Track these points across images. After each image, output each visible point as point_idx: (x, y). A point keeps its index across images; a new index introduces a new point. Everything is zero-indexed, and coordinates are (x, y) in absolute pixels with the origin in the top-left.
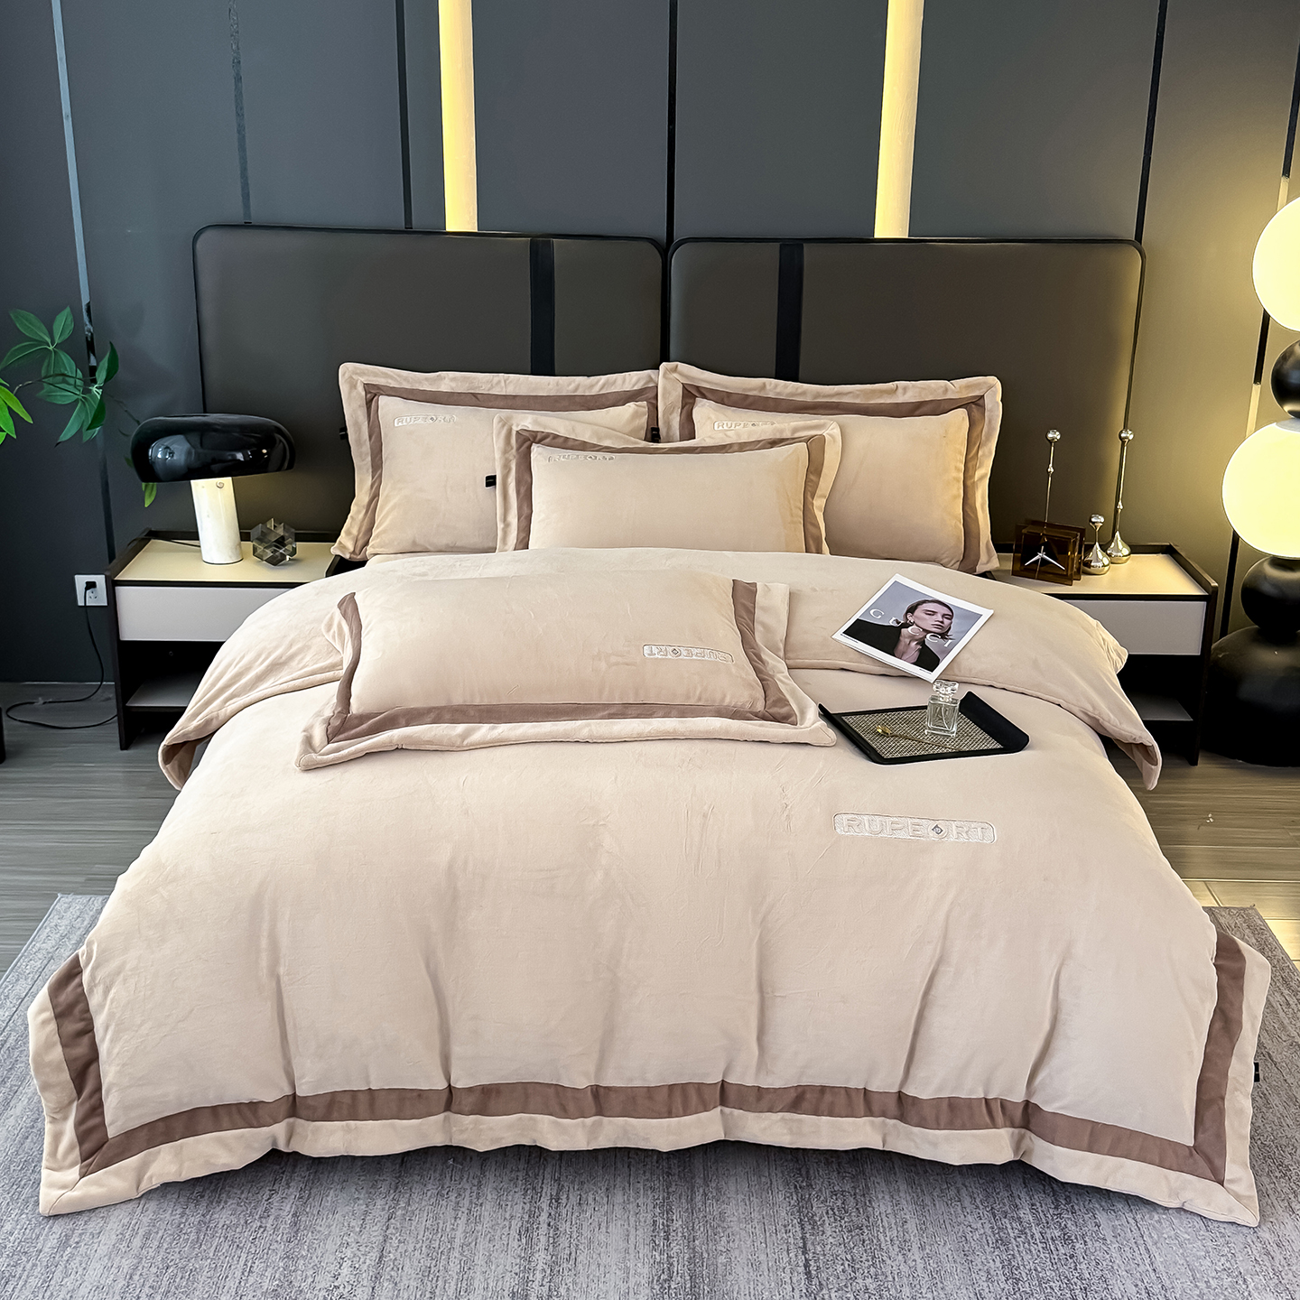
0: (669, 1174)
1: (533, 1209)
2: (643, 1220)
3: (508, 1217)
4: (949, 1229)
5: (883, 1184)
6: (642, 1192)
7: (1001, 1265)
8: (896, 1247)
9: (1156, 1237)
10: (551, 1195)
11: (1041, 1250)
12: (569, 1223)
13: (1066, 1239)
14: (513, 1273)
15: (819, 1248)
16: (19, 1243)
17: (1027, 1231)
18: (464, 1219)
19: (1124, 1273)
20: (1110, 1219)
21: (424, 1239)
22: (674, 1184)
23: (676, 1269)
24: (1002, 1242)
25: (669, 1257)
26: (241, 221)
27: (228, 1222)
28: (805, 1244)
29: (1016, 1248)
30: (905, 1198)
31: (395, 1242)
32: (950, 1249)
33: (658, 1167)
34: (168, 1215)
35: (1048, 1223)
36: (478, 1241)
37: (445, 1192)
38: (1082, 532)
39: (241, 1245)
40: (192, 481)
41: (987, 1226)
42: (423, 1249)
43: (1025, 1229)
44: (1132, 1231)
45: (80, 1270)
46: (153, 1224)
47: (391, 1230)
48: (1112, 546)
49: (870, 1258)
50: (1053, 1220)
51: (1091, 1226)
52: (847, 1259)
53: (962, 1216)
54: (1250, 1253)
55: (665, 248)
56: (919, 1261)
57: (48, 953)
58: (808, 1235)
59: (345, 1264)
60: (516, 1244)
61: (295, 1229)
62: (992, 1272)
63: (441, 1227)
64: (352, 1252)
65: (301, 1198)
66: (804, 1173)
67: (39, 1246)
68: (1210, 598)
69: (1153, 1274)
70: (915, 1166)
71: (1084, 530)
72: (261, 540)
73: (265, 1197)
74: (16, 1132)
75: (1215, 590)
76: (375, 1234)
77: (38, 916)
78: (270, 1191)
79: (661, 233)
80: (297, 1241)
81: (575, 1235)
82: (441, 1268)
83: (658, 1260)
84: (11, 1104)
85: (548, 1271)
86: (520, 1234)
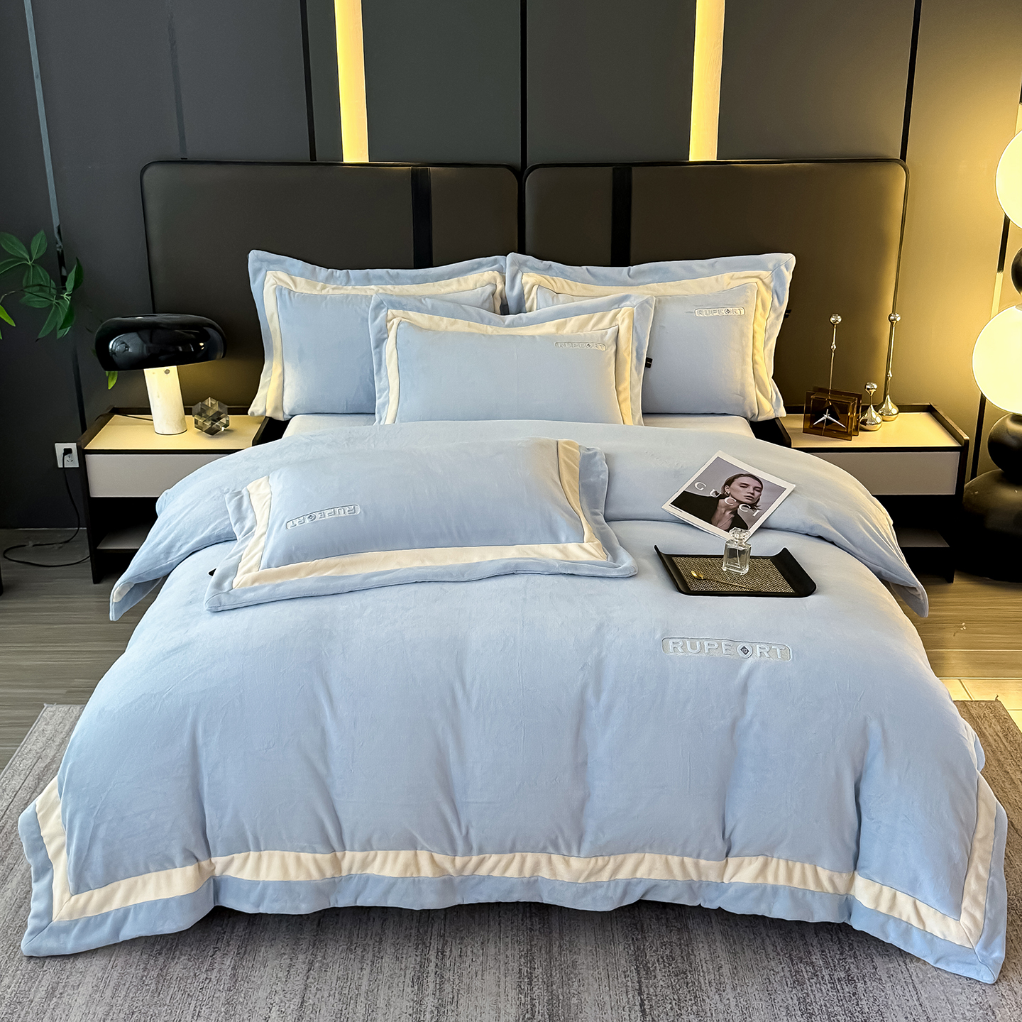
0: (531, 930)
1: (423, 961)
2: (510, 968)
3: (403, 968)
4: (756, 973)
5: (702, 936)
6: (510, 945)
7: (798, 1003)
8: (713, 988)
9: (922, 977)
10: (438, 949)
11: (830, 989)
12: (452, 972)
13: (850, 980)
14: (407, 1014)
15: (652, 990)
16: (15, 995)
17: (818, 973)
18: (368, 969)
19: (897, 1007)
20: (884, 962)
21: (337, 986)
22: (535, 938)
23: (537, 1008)
24: (799, 983)
25: (532, 999)
26: (179, 157)
27: (181, 975)
28: (640, 987)
29: (810, 988)
30: (720, 948)
31: (313, 990)
32: (756, 989)
33: (522, 925)
34: (133, 970)
35: (835, 966)
36: (380, 988)
37: (353, 947)
38: (860, 397)
39: (191, 994)
40: (145, 370)
41: (787, 969)
42: (336, 995)
43: (816, 972)
44: (902, 973)
45: (64, 1016)
46: (121, 976)
47: (310, 980)
48: (883, 407)
49: (692, 998)
50: (839, 964)
51: (869, 968)
52: (674, 999)
53: (766, 962)
54: (998, 989)
55: (520, 172)
56: (731, 999)
57: (37, 753)
58: (643, 980)
59: (273, 1009)
60: (409, 990)
61: (234, 980)
62: (790, 1008)
63: (350, 977)
64: (279, 999)
65: (239, 954)
66: (639, 927)
67: (31, 997)
68: (963, 449)
69: (919, 1008)
70: (729, 920)
71: (861, 395)
72: (200, 414)
73: (210, 954)
74: (12, 902)
75: (967, 442)
76: (298, 983)
77: (29, 723)
78: (214, 948)
79: (516, 159)
80: (235, 990)
81: (457, 981)
82: (351, 1011)
83: (523, 1002)
84: (8, 879)
85: (436, 1012)
86: (413, 982)
